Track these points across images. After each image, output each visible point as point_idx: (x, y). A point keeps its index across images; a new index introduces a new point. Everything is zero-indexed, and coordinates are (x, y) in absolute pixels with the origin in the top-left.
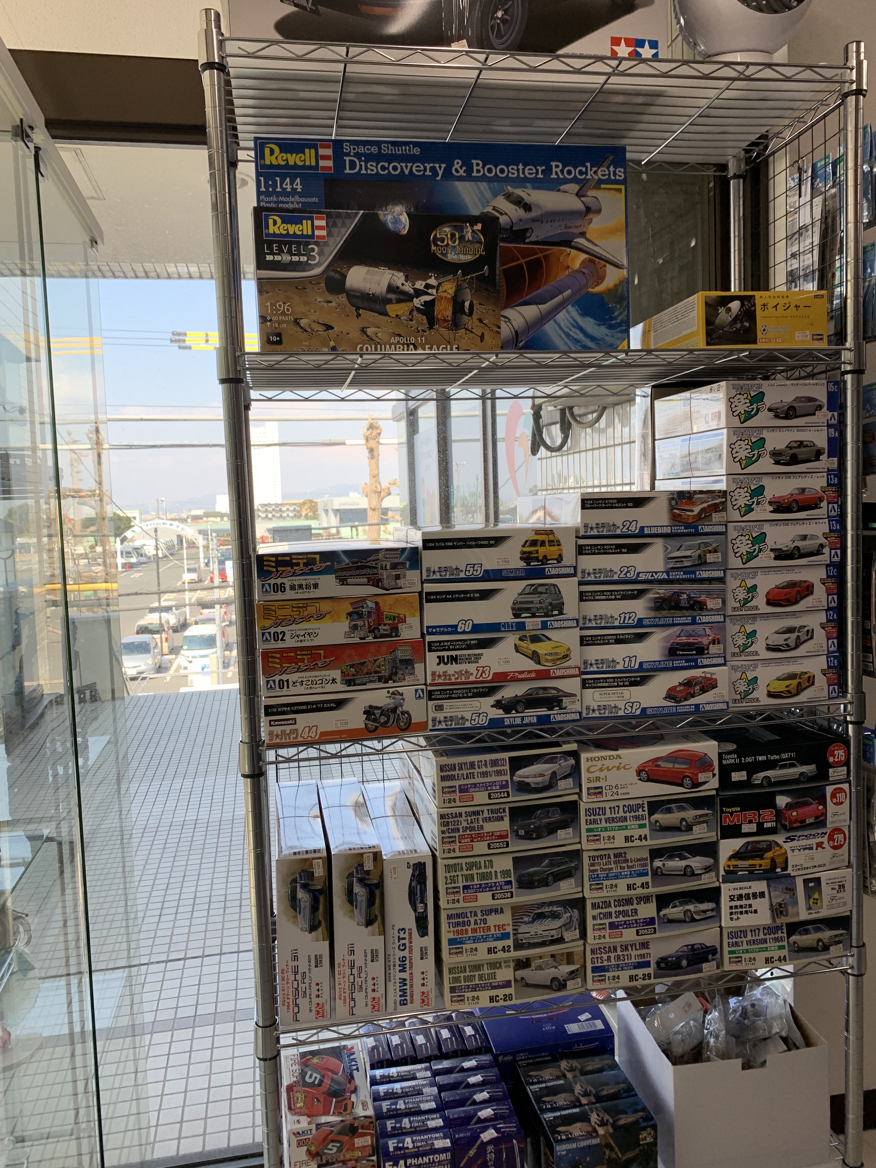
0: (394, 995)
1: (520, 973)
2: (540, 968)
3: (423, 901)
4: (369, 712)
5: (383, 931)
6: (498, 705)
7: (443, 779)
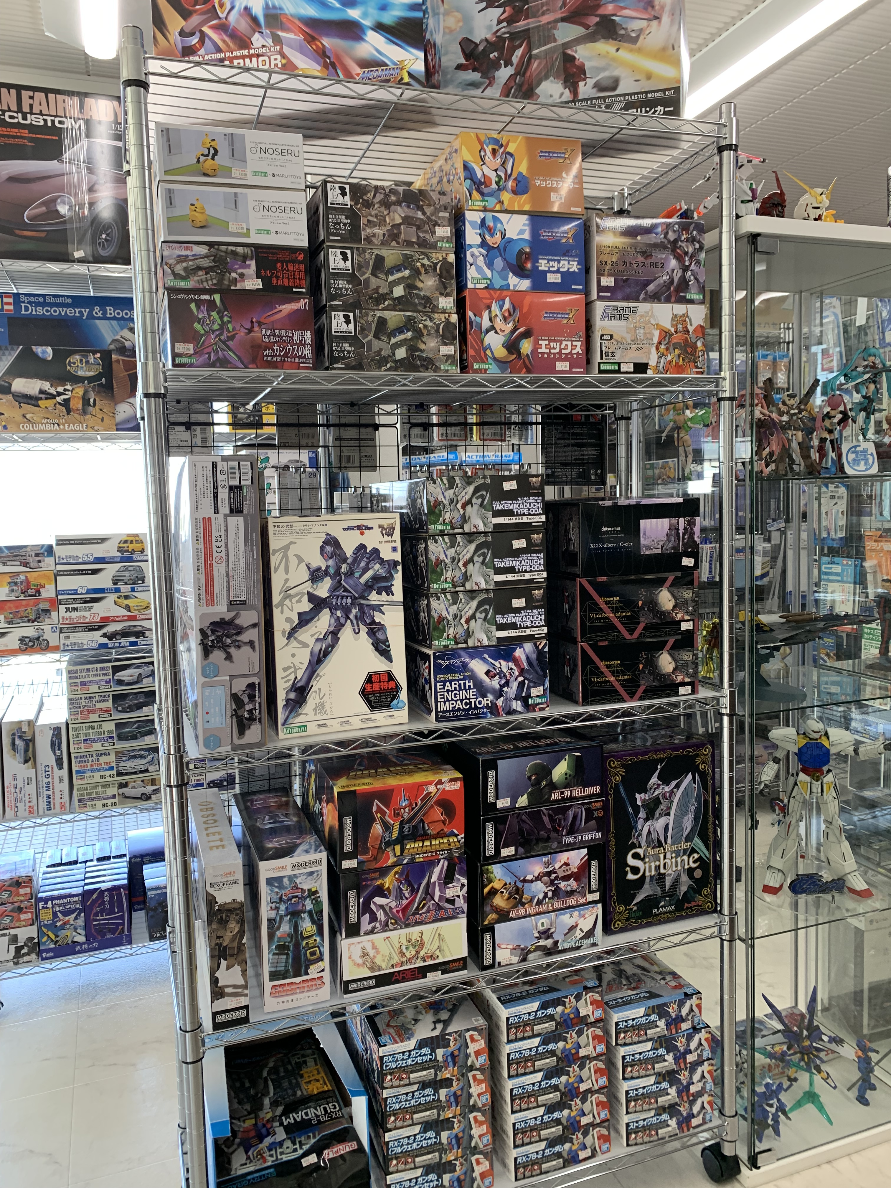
0: (43, 805)
1: (121, 791)
2: (133, 787)
3: (60, 749)
4: (22, 640)
5: (35, 766)
6: (104, 635)
7: (70, 678)
